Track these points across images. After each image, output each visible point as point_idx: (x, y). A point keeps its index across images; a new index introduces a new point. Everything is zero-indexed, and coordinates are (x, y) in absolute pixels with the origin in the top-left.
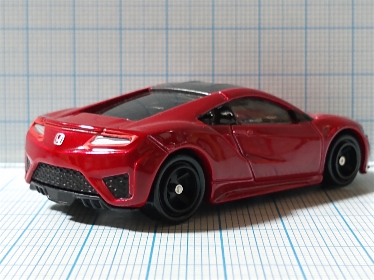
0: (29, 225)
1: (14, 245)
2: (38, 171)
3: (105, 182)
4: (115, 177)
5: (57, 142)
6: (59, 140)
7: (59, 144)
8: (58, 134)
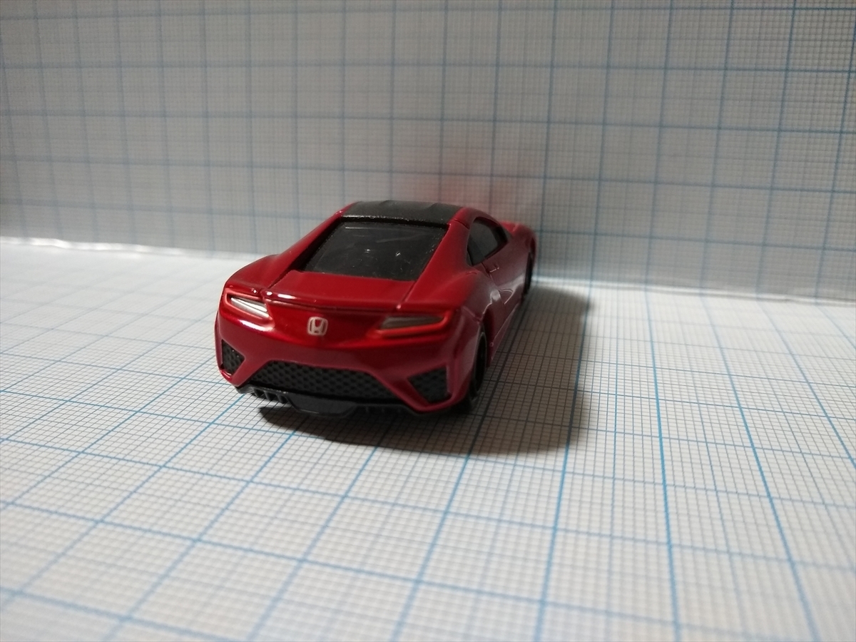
2: (265, 371)
3: (412, 382)
4: (426, 374)
5: (316, 332)
6: (320, 328)
7: (320, 334)
8: (313, 319)
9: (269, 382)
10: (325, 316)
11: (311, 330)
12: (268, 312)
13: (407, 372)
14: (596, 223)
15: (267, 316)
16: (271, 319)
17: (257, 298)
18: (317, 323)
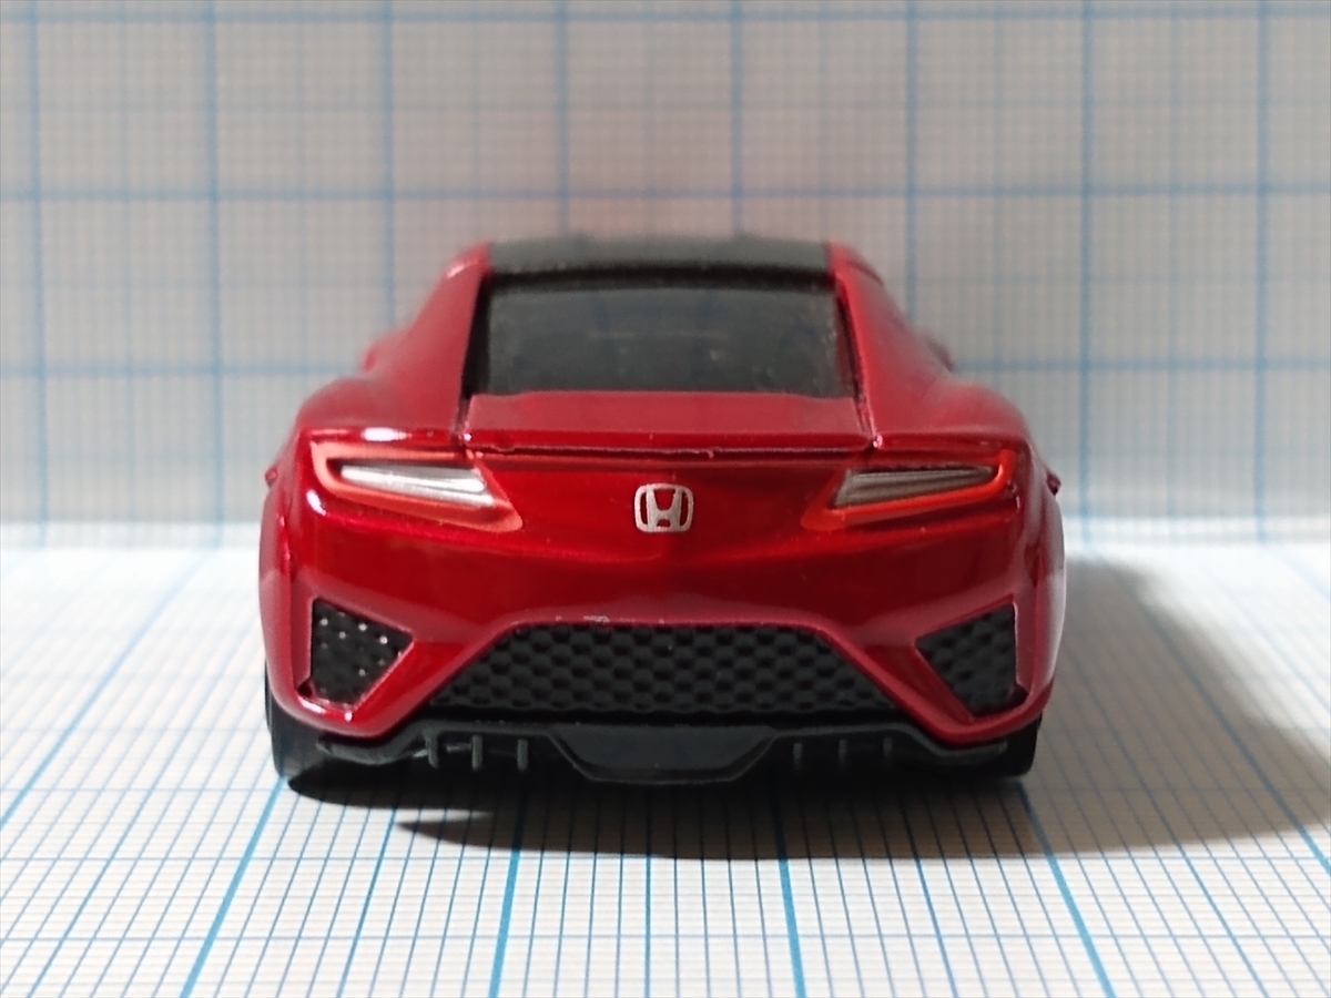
0: (37, 775)
2: (485, 669)
3: (928, 655)
4: (965, 628)
5: (662, 523)
6: (672, 513)
7: (675, 526)
8: (648, 490)
9: (495, 703)
10: (683, 477)
11: (645, 520)
12: (490, 489)
13: (912, 627)
14: (1085, 331)
15: (488, 500)
16: (507, 504)
17: (451, 455)
18: (663, 500)
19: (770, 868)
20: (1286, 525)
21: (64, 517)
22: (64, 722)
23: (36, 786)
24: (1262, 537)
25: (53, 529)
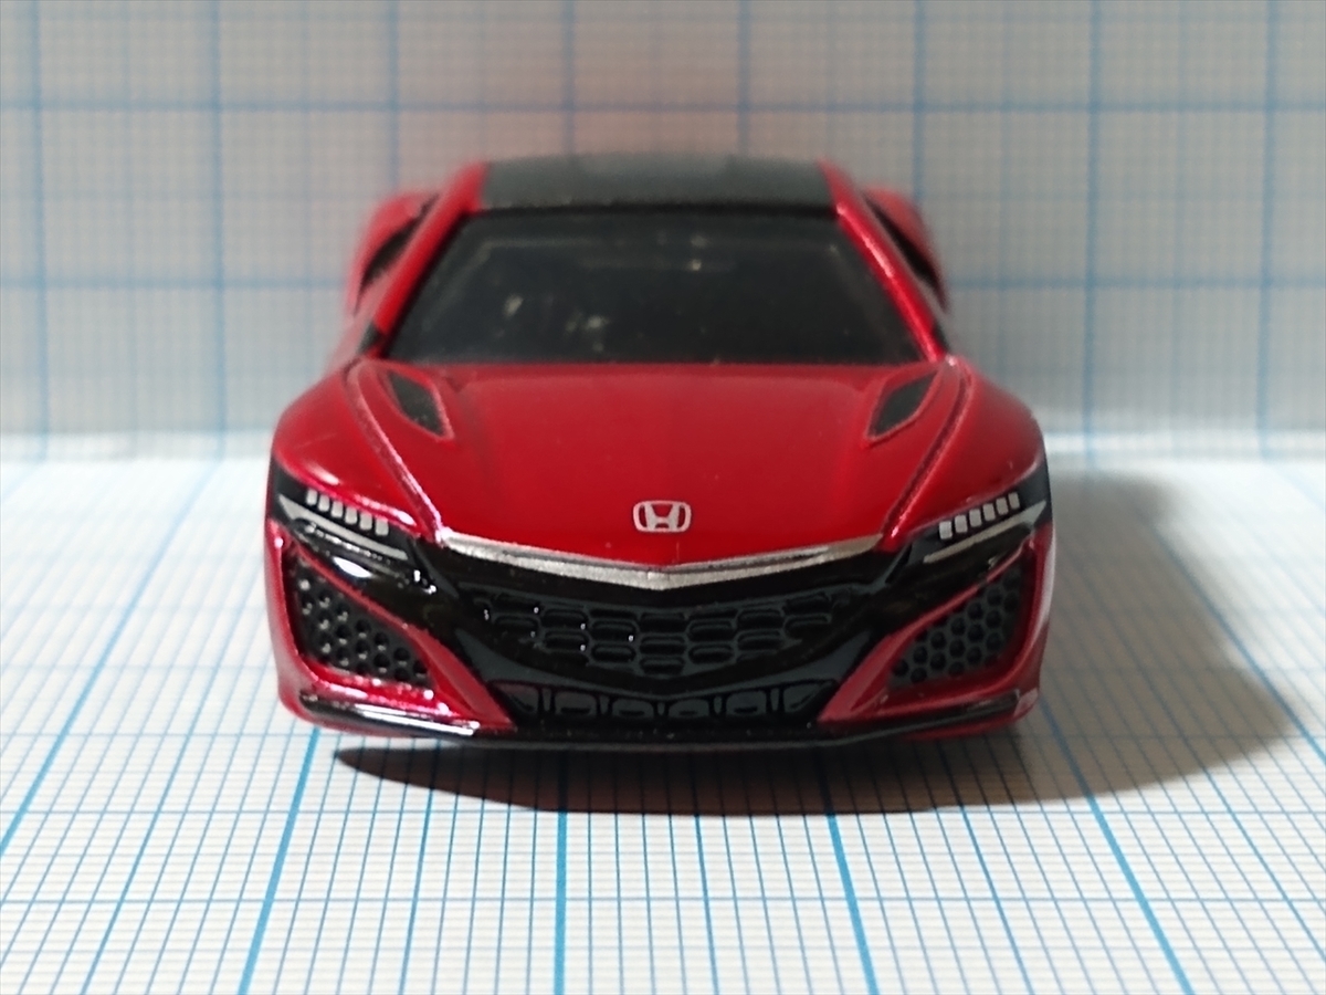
1: (23, 809)
19: (819, 824)
20: (1289, 441)
21: (65, 430)
22: (91, 659)
23: (73, 730)
24: (1266, 455)
25: (55, 444)
